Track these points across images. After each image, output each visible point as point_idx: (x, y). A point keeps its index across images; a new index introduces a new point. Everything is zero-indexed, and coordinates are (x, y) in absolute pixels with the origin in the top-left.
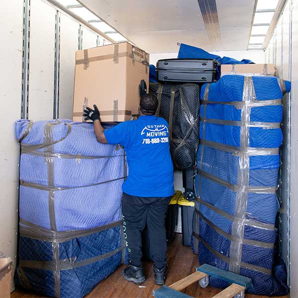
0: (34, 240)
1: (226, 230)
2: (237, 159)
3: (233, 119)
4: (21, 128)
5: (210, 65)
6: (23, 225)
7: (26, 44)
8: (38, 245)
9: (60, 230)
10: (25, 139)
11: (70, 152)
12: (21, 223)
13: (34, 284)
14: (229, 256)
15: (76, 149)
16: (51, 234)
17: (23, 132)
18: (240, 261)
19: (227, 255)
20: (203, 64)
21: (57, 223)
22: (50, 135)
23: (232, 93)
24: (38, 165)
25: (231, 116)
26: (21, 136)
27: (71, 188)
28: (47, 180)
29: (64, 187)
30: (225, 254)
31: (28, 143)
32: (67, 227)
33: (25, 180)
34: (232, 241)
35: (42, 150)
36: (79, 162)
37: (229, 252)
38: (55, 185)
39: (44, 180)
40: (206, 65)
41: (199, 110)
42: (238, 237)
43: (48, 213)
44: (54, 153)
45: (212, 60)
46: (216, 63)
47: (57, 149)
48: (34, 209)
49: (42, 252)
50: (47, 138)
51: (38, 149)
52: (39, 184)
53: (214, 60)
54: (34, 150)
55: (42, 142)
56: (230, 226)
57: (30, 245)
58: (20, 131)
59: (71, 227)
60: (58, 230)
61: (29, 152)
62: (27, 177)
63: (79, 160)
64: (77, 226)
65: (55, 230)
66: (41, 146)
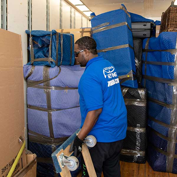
0: (39, 144)
1: (164, 134)
2: (172, 88)
3: (169, 61)
4: (27, 70)
5: (148, 26)
6: (31, 134)
7: (30, 12)
8: (42, 147)
9: (57, 137)
10: (30, 77)
11: (61, 85)
12: (30, 133)
13: (40, 172)
14: (166, 151)
15: (65, 83)
16: (50, 140)
17: (29, 72)
18: (174, 154)
19: (165, 150)
20: (144, 25)
21: (54, 133)
22: (47, 74)
23: (168, 43)
24: (39, 95)
25: (168, 59)
26: (27, 75)
27: (62, 109)
28: (46, 105)
29: (57, 109)
30: (163, 150)
31: (33, 79)
32: (61, 135)
33: (31, 105)
34: (168, 141)
35: (42, 84)
36: (67, 92)
37: (166, 148)
38: (52, 108)
39: (44, 104)
40: (146, 25)
41: (142, 56)
42: (172, 138)
43: (48, 126)
44: (50, 87)
45: (150, 22)
46: (153, 24)
47: (52, 84)
48: (38, 124)
49: (45, 151)
50: (46, 76)
51: (39, 84)
52: (41, 107)
53: (151, 22)
54: (36, 85)
55: (42, 79)
56: (167, 132)
57: (37, 147)
58: (26, 72)
59: (63, 135)
60: (55, 137)
61: (34, 86)
62: (32, 103)
63: (66, 91)
64: (67, 134)
65: (53, 137)
66: (41, 82)
